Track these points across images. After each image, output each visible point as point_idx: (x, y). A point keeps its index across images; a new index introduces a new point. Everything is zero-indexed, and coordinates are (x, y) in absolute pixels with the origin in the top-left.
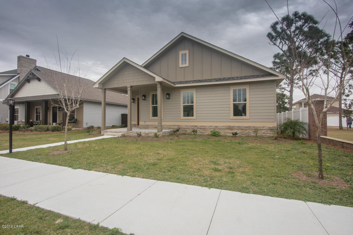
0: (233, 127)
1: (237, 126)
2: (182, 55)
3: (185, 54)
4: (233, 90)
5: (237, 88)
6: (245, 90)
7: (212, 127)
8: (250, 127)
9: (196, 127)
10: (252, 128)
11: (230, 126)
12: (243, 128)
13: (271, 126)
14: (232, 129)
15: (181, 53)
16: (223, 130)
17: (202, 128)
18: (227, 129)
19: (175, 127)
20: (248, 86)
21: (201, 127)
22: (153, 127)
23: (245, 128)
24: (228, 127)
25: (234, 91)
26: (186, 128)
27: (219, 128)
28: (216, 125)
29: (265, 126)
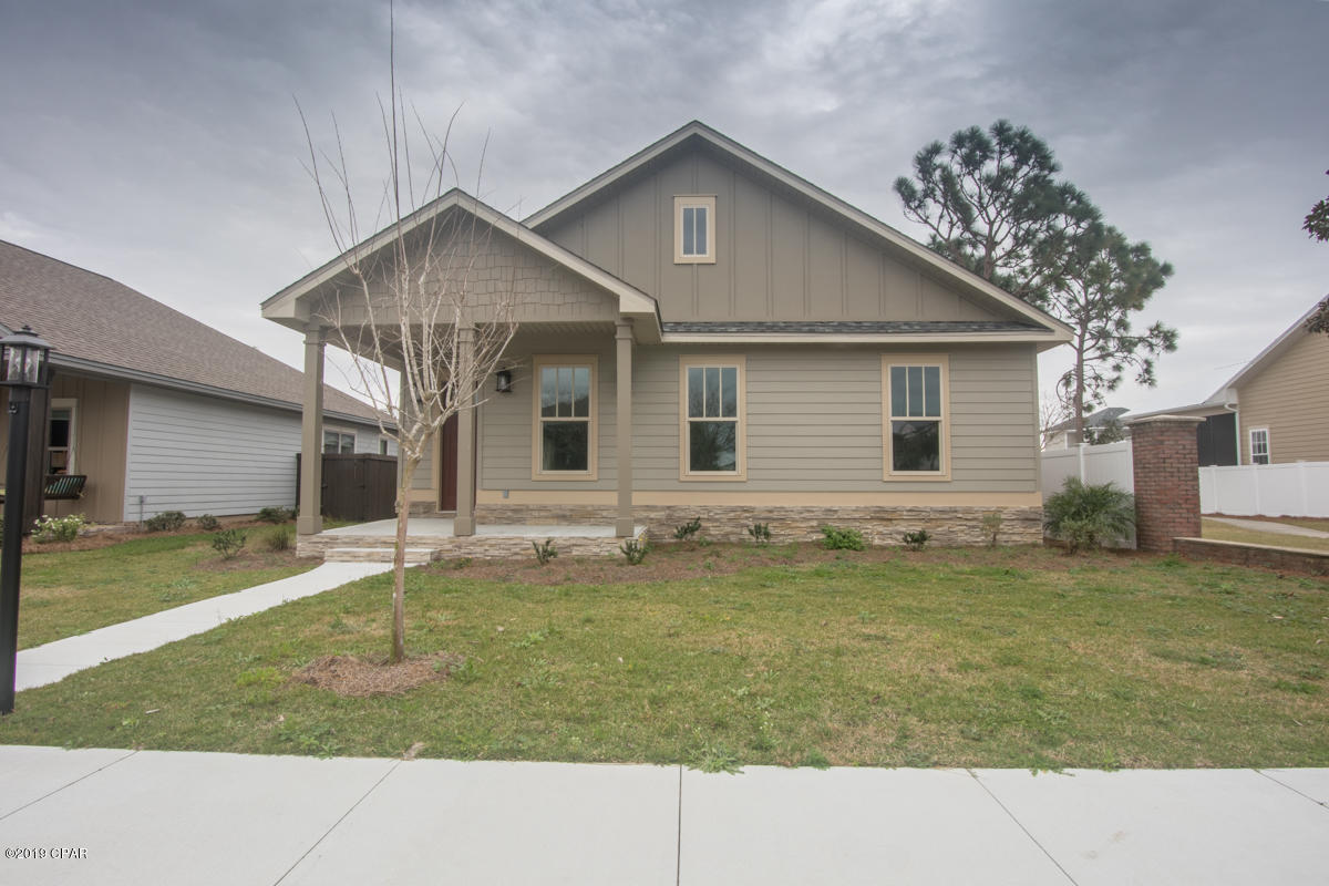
0: (894, 511)
1: (909, 506)
2: (688, 213)
3: (702, 213)
4: (893, 369)
5: (907, 363)
6: (933, 374)
7: (813, 512)
8: (956, 511)
9: (747, 515)
10: (960, 515)
11: (882, 510)
12: (932, 517)
13: (1025, 507)
14: (891, 520)
15: (681, 204)
16: (858, 524)
17: (775, 515)
18: (872, 518)
19: (652, 515)
20: (945, 357)
21: (771, 511)
22: (547, 518)
23: (938, 515)
24: (875, 512)
25: (897, 375)
26: (706, 516)
27: (840, 514)
28: (828, 505)
29: (1006, 508)
